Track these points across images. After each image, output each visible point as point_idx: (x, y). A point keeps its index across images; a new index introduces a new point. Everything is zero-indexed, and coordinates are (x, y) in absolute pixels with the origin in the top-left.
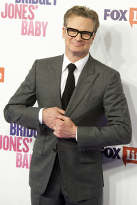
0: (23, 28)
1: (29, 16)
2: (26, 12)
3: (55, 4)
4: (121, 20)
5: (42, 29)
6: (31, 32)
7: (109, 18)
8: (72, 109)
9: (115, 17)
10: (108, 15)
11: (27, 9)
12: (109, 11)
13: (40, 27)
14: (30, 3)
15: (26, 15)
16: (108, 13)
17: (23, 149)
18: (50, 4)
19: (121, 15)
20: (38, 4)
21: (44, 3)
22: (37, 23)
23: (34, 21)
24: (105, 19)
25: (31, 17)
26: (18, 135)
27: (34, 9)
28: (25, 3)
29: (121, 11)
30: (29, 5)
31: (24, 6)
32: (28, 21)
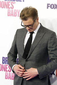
0: (8, 13)
1: (11, 7)
2: (10, 5)
3: (23, 1)
4: (55, 9)
5: (17, 13)
6: (12, 15)
7: (49, 8)
8: (33, 49)
9: (52, 7)
10: (49, 6)
11: (10, 4)
12: (49, 4)
13: (16, 12)
14: (12, 1)
15: (10, 7)
16: (49, 5)
17: (9, 70)
18: (21, 1)
19: (55, 6)
20: (16, 1)
21: (18, 1)
22: (15, 10)
23: (14, 9)
24: (48, 8)
25: (12, 7)
26: (6, 64)
27: (13, 3)
28: (9, 1)
29: (55, 4)
30: (11, 2)
31: (9, 2)
32: (11, 9)
